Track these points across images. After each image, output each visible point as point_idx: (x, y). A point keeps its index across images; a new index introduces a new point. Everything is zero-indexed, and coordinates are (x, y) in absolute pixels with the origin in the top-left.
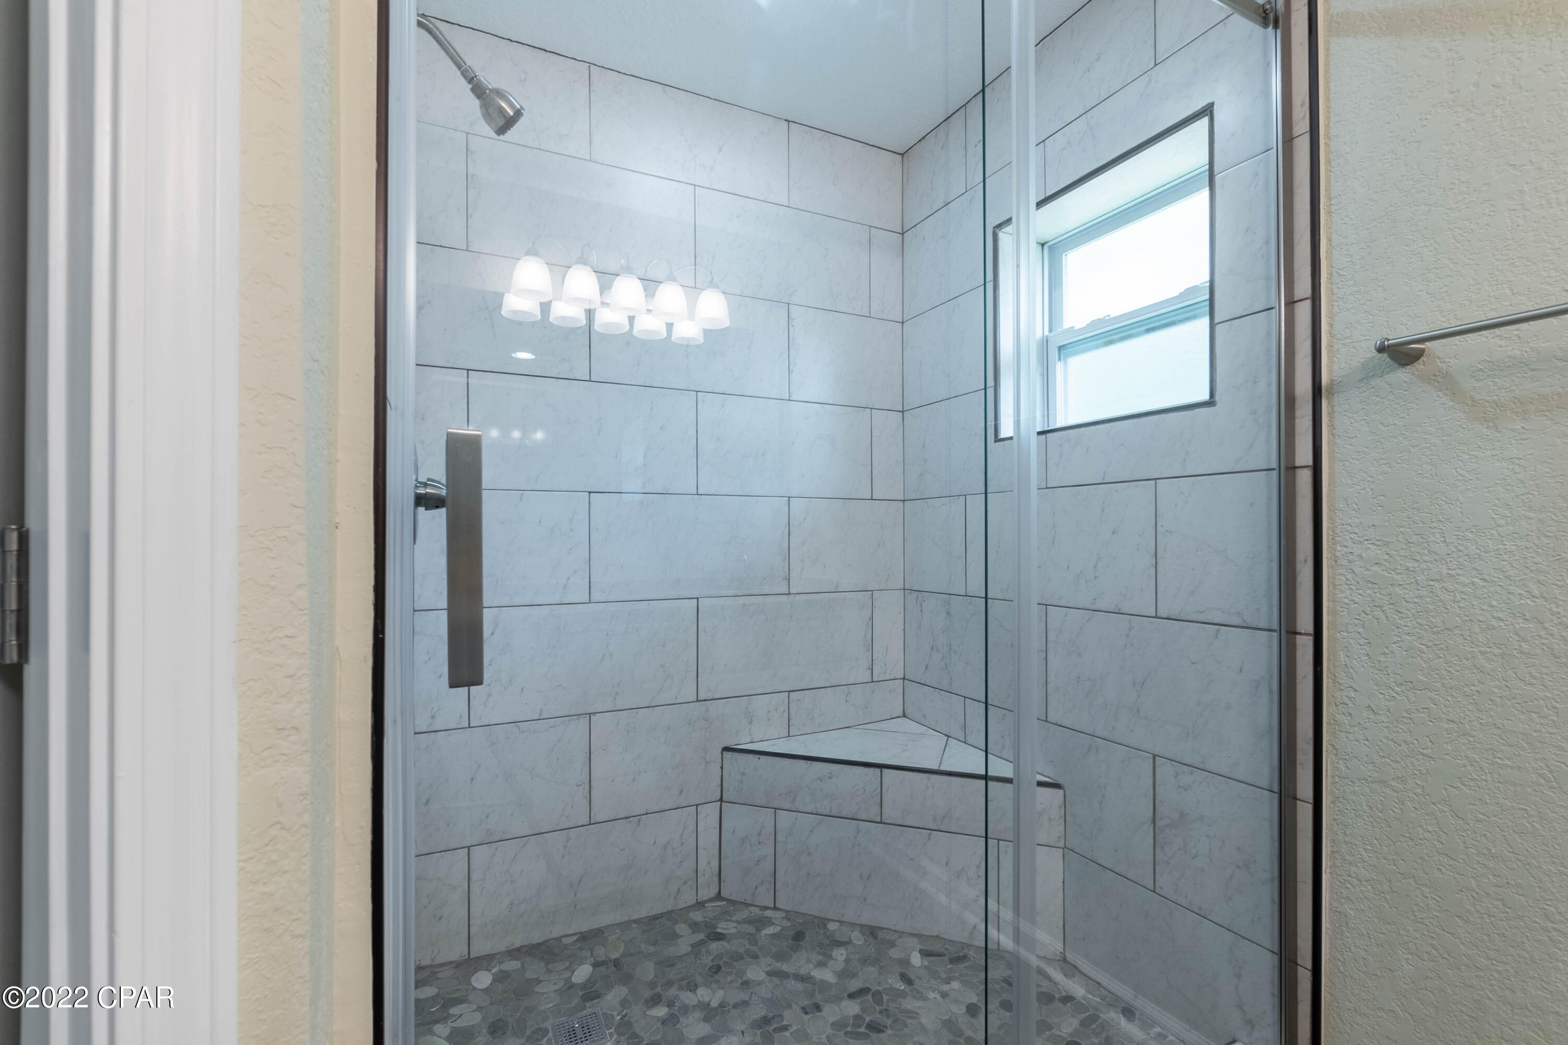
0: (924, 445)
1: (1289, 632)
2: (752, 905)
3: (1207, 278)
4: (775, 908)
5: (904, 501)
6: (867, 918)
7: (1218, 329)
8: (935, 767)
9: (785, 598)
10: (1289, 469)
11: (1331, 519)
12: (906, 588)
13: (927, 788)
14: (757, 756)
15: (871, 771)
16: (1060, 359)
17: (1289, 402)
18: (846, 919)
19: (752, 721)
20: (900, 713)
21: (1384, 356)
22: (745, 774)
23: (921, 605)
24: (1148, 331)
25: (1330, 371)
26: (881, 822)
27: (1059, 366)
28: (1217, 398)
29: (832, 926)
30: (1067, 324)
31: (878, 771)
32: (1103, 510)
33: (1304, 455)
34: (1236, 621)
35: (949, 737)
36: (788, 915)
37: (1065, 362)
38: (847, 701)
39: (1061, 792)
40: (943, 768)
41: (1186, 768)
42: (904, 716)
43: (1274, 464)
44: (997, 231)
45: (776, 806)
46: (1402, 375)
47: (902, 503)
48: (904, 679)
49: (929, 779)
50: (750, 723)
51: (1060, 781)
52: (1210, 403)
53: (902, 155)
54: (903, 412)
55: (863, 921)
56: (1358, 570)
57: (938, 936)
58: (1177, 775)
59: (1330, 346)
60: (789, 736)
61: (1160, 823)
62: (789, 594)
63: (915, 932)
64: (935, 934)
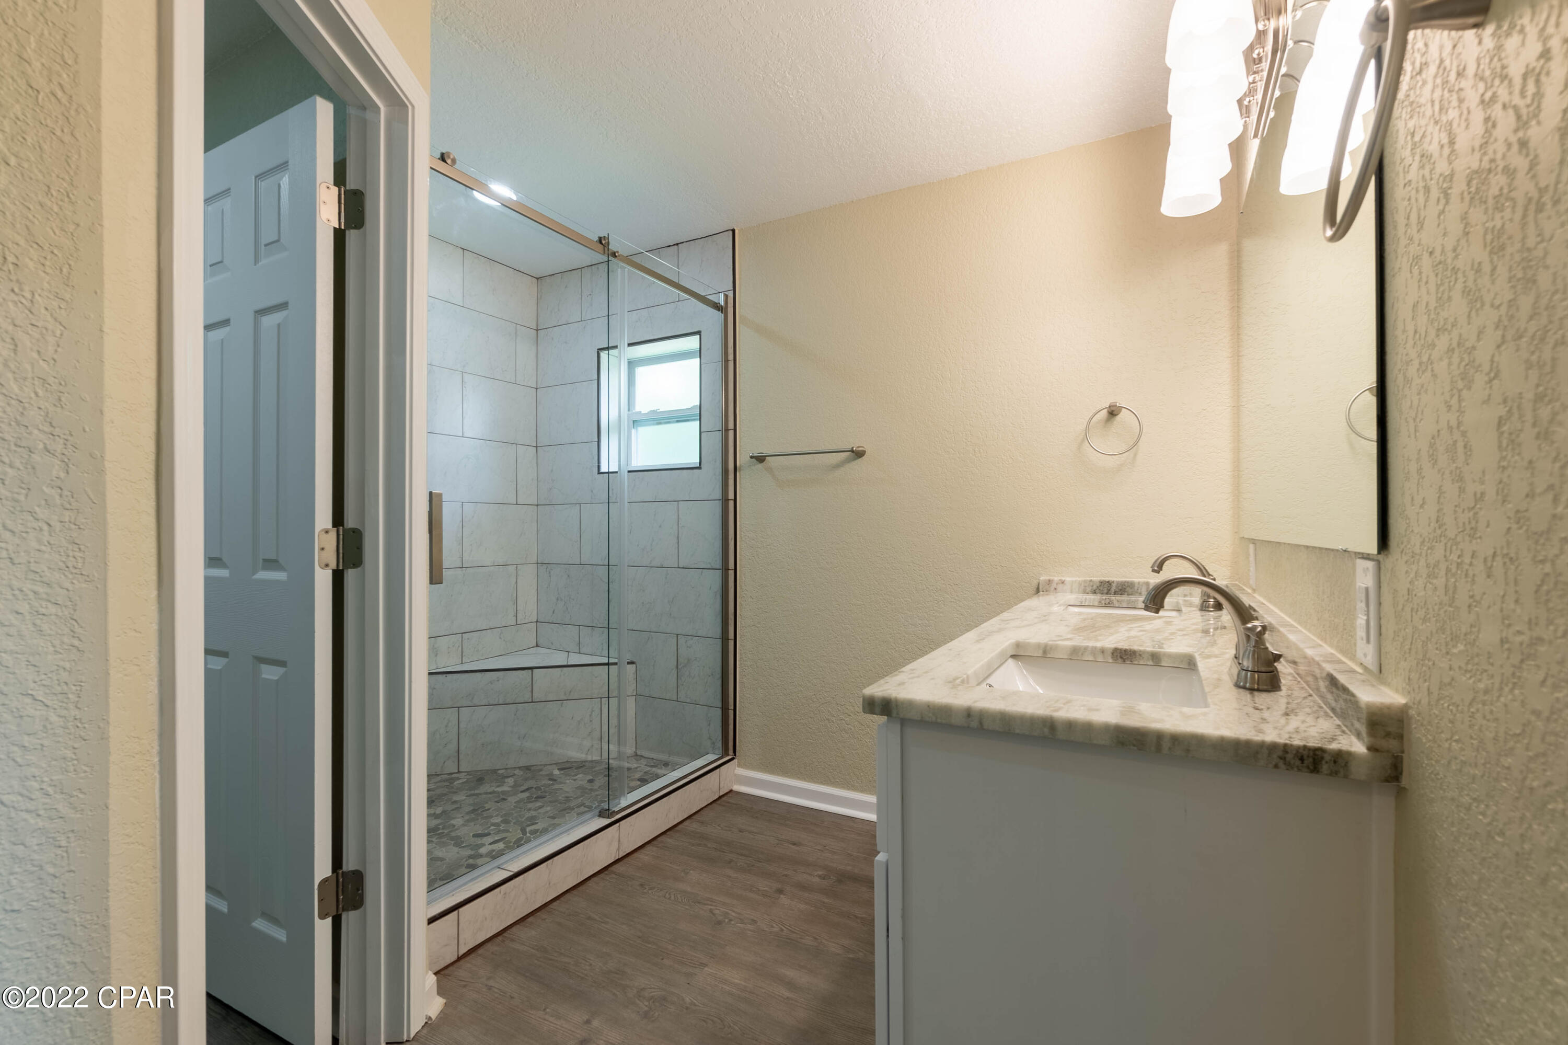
0: (552, 471)
1: (725, 569)
2: (441, 775)
3: (698, 404)
4: (459, 772)
5: (537, 505)
6: (523, 762)
7: (702, 434)
8: (566, 664)
9: (459, 571)
10: (725, 500)
11: (740, 521)
12: (539, 562)
13: (561, 676)
14: (445, 675)
15: (525, 672)
16: (634, 427)
17: (725, 472)
18: (509, 766)
19: (437, 654)
20: (534, 644)
21: (754, 460)
22: (434, 688)
23: (550, 573)
24: (678, 421)
25: (740, 461)
26: (532, 702)
27: (633, 431)
28: (702, 466)
29: (500, 772)
30: (638, 409)
31: (530, 671)
32: (655, 515)
33: (731, 496)
34: (709, 566)
35: (569, 652)
36: (468, 773)
37: (637, 430)
38: (500, 638)
39: (634, 665)
40: (569, 664)
41: (690, 637)
42: (537, 646)
43: (721, 498)
44: (600, 351)
45: (459, 706)
46: (760, 466)
47: (536, 507)
48: (537, 622)
49: (562, 671)
50: (436, 656)
51: (635, 660)
52: (699, 468)
53: (537, 279)
54: (537, 447)
55: (521, 764)
56: (748, 542)
57: (567, 762)
58: (686, 641)
59: (740, 450)
60: (462, 663)
61: (679, 667)
62: (462, 567)
63: (553, 762)
64: (565, 760)
